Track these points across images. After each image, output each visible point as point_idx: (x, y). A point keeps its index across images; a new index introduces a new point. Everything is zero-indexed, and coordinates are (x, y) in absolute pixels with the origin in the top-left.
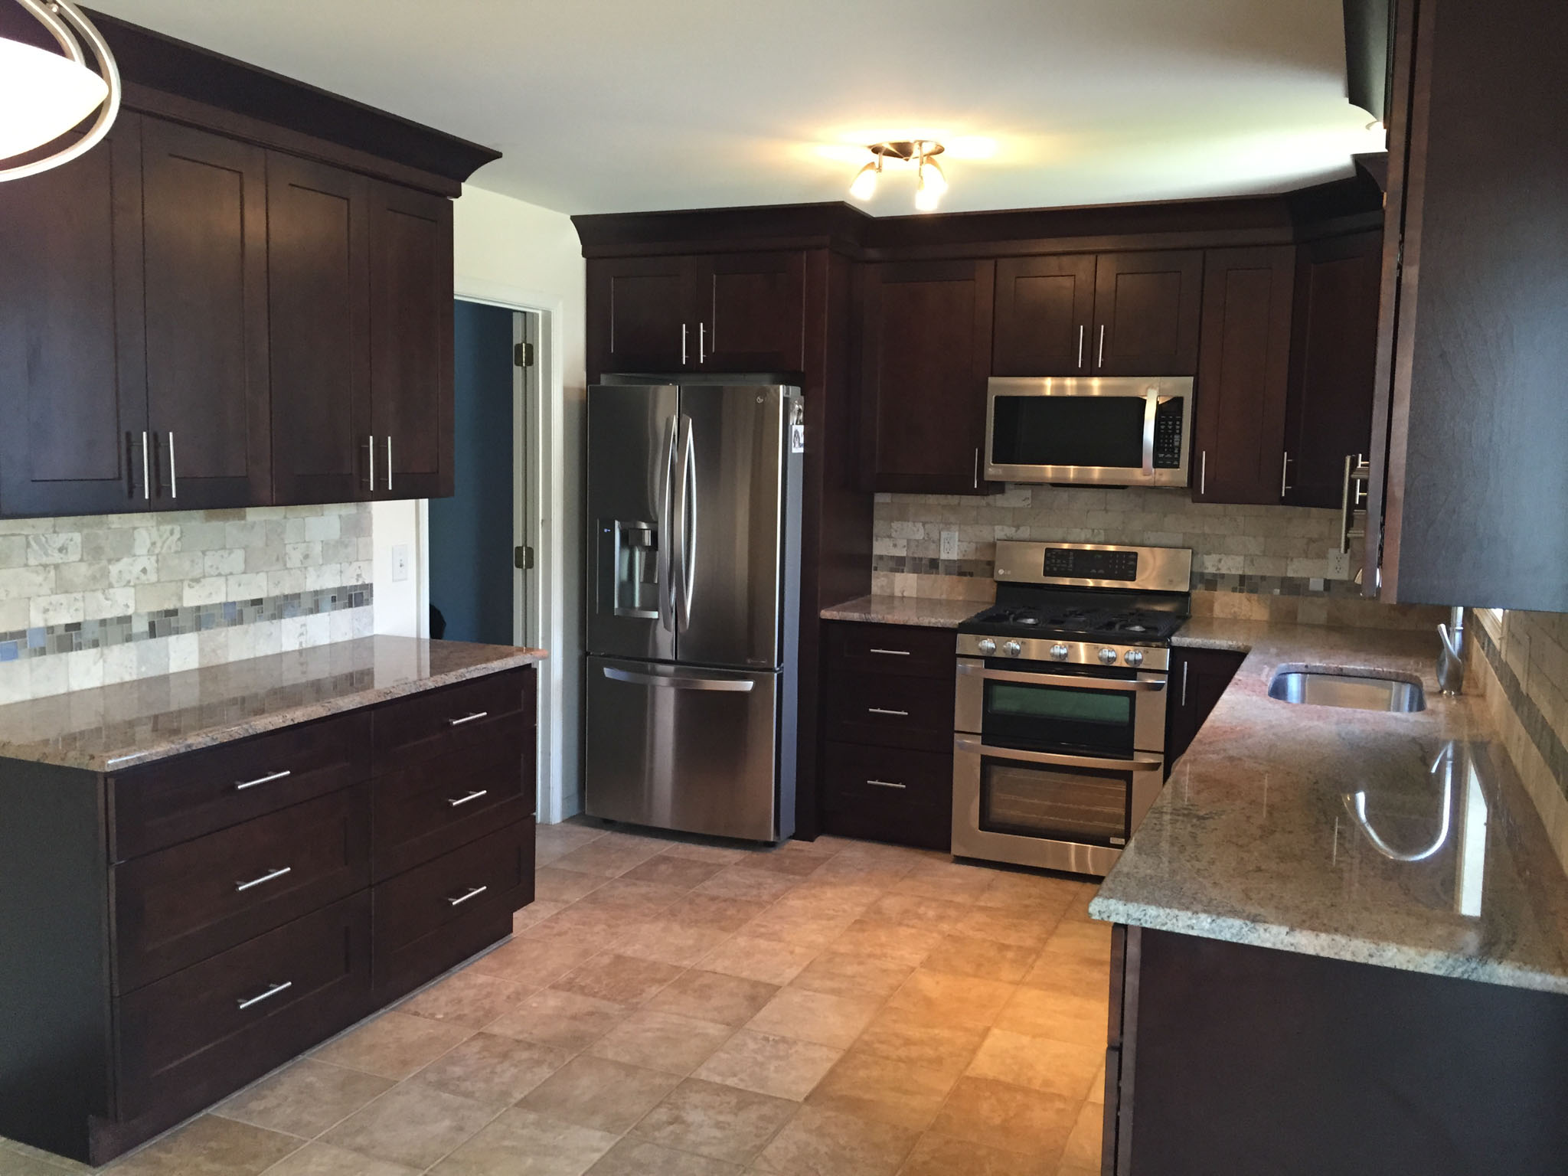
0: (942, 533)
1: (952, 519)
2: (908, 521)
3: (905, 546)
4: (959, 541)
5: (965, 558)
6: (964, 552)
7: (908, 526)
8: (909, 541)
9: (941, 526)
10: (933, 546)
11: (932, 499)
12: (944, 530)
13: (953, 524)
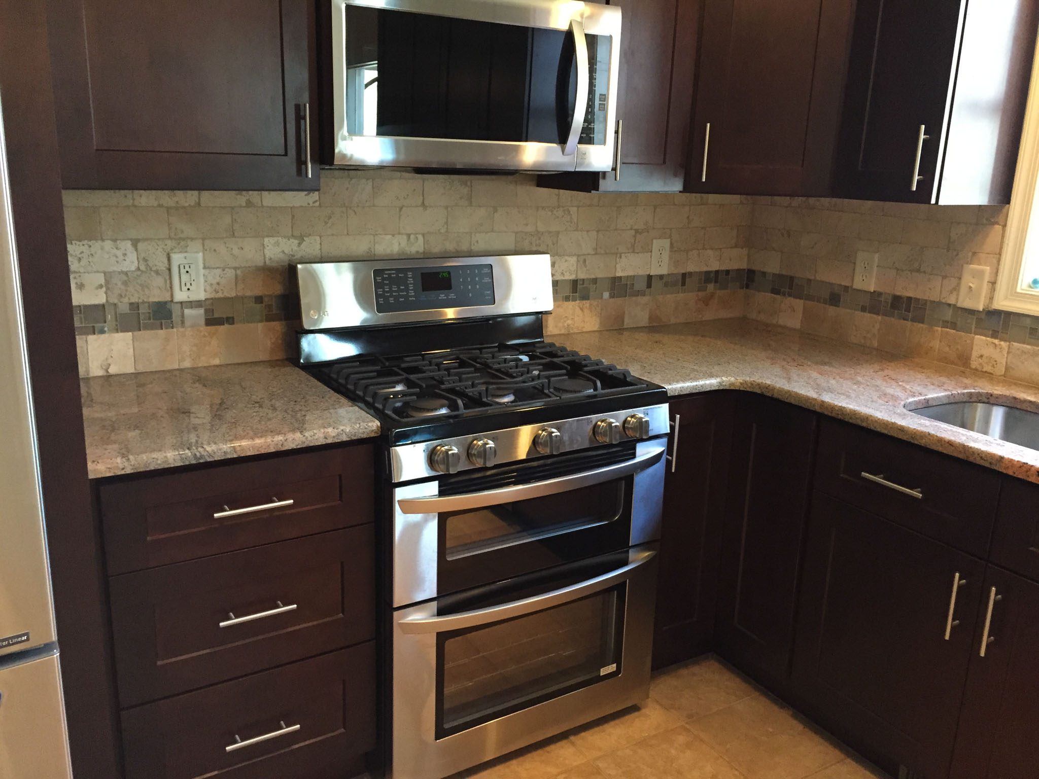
0: (172, 255)
1: (188, 230)
2: (103, 240)
3: (101, 286)
4: (205, 268)
5: (220, 295)
6: (215, 286)
7: (102, 248)
8: (108, 276)
9: (170, 243)
10: (159, 281)
11: (146, 198)
12: (176, 250)
13: (192, 239)
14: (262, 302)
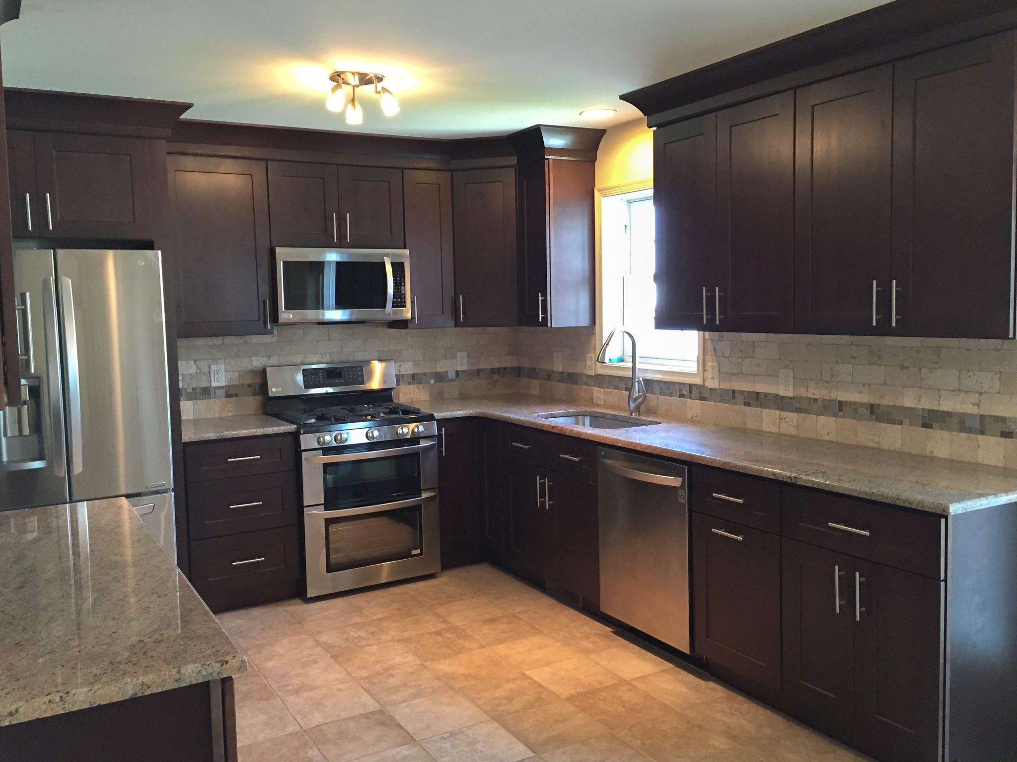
0: (211, 366)
1: (218, 355)
2: (182, 360)
4: (225, 371)
5: (232, 384)
6: (230, 380)
7: (182, 364)
8: (183, 376)
9: (210, 361)
10: (204, 378)
11: (200, 342)
12: (213, 364)
13: (220, 359)
14: (251, 387)
